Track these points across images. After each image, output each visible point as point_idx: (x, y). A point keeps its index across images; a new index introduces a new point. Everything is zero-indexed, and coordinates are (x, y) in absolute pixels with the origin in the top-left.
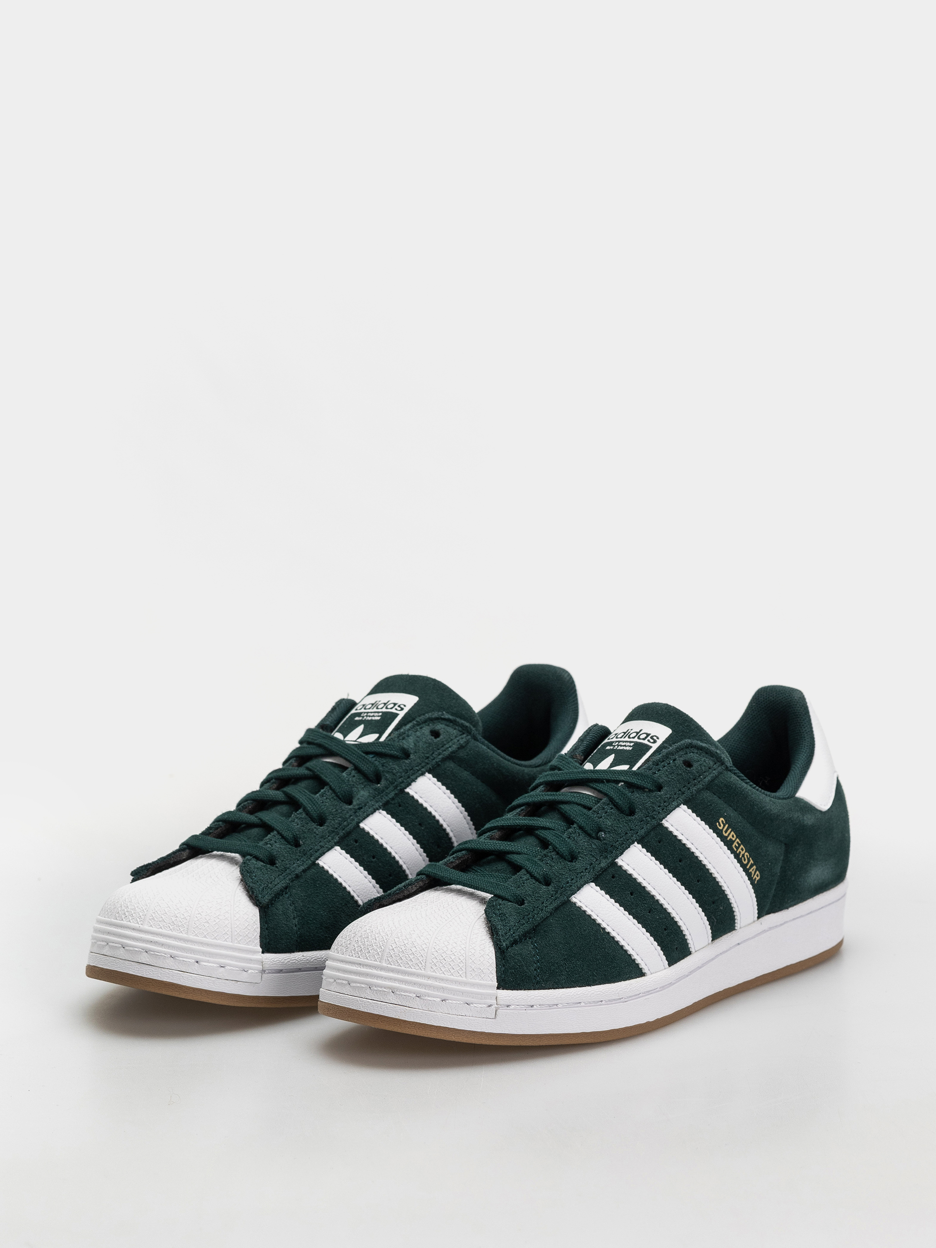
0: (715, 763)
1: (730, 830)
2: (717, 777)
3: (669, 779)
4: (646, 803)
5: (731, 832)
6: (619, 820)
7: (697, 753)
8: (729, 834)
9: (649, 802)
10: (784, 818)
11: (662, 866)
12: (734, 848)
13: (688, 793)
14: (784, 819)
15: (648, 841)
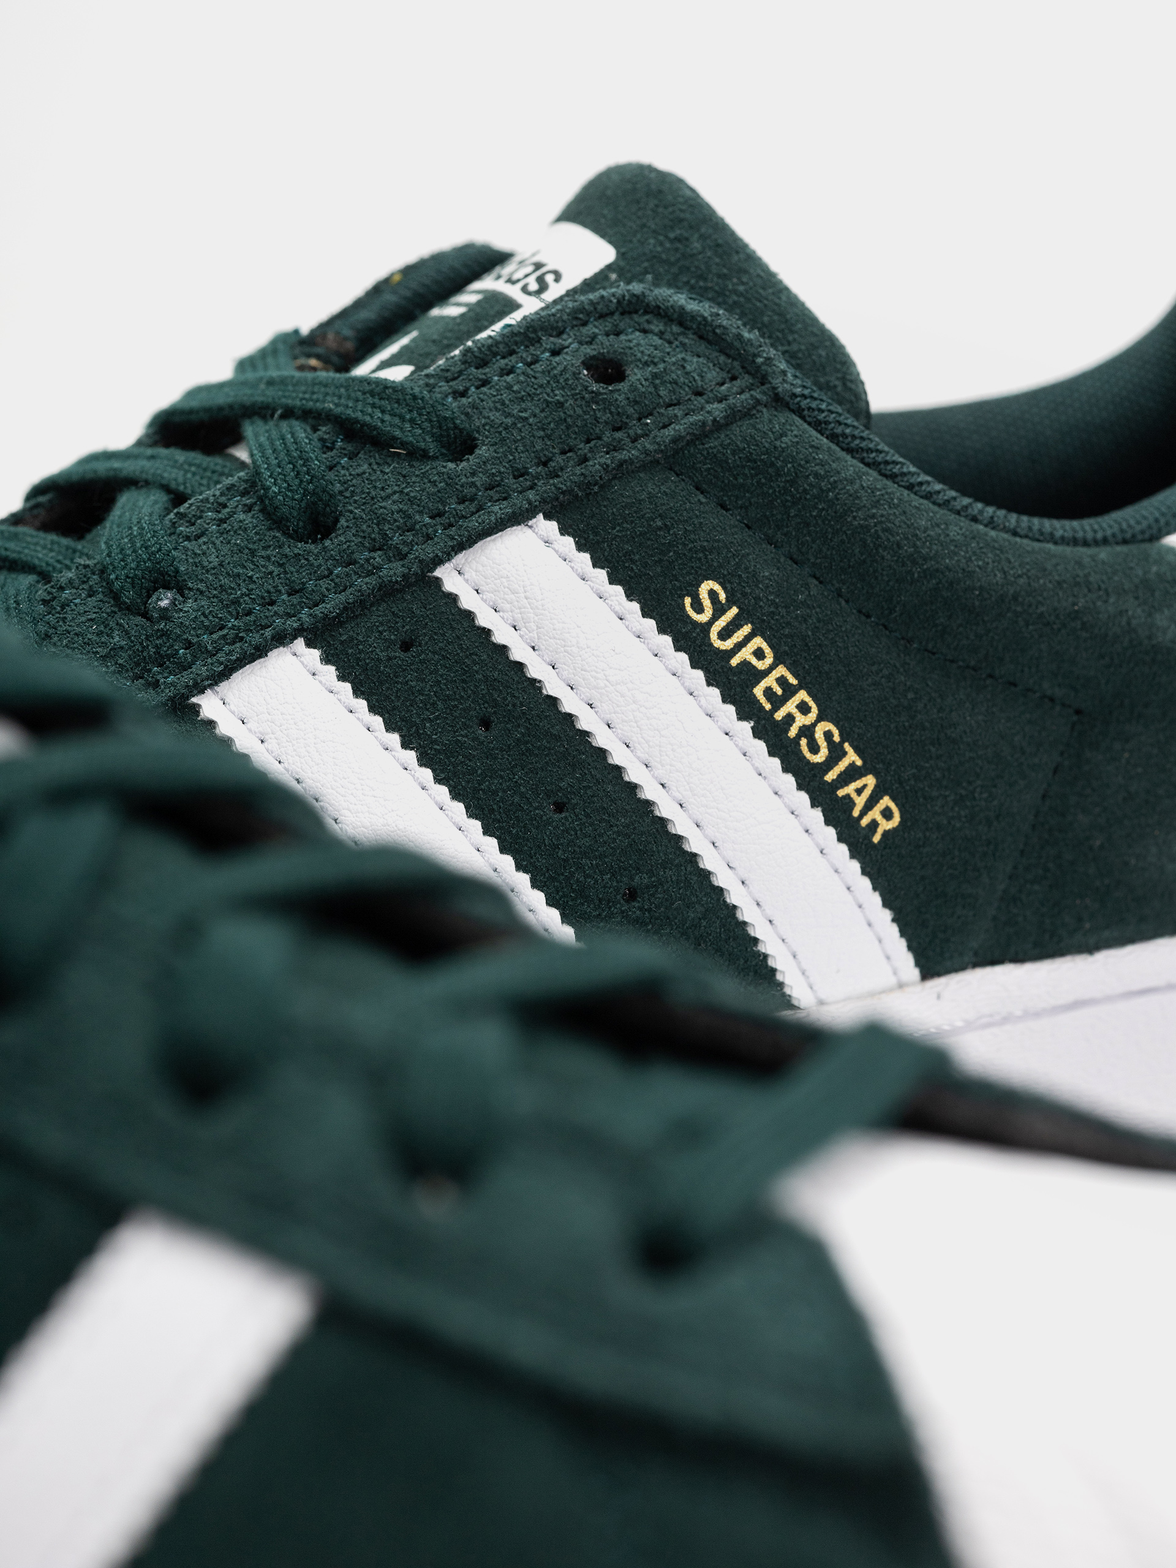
0: (733, 378)
1: (747, 629)
2: (718, 426)
3: (509, 421)
4: (384, 499)
5: (748, 639)
6: (253, 552)
7: (661, 334)
8: (739, 646)
9: (396, 497)
10: (1042, 609)
11: (395, 739)
12: (763, 700)
13: (571, 474)
14: (1041, 615)
15: (351, 639)
